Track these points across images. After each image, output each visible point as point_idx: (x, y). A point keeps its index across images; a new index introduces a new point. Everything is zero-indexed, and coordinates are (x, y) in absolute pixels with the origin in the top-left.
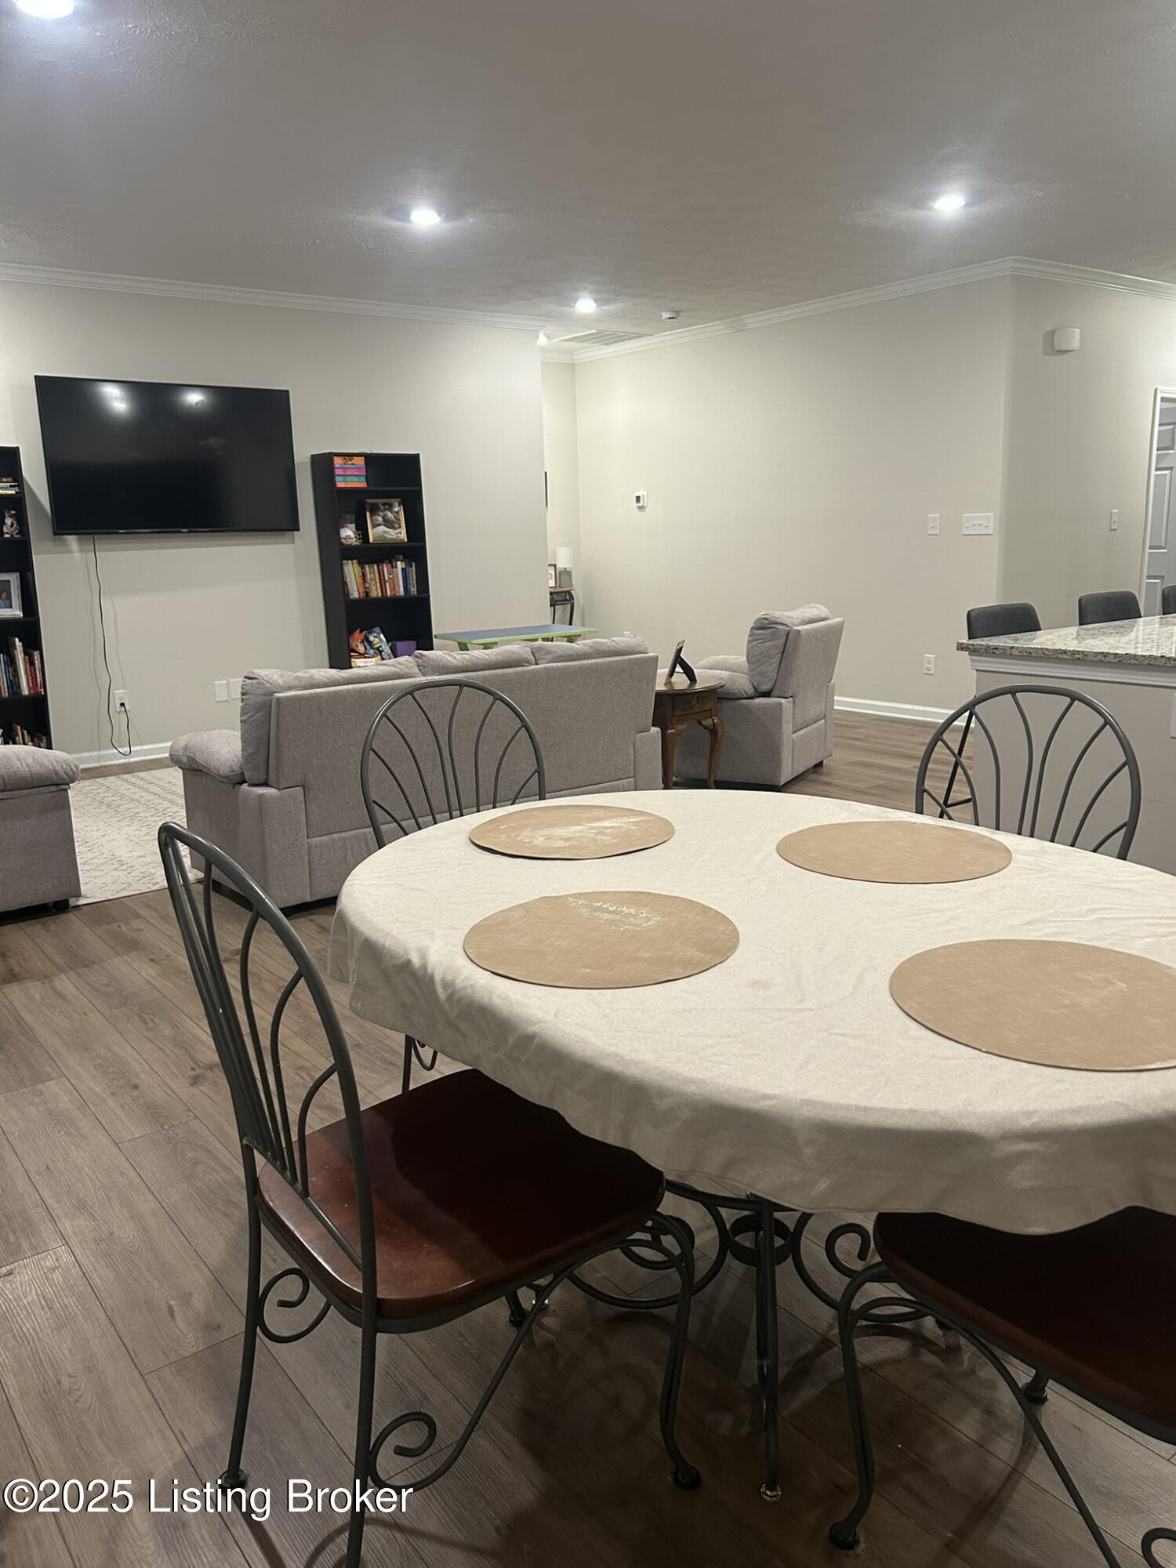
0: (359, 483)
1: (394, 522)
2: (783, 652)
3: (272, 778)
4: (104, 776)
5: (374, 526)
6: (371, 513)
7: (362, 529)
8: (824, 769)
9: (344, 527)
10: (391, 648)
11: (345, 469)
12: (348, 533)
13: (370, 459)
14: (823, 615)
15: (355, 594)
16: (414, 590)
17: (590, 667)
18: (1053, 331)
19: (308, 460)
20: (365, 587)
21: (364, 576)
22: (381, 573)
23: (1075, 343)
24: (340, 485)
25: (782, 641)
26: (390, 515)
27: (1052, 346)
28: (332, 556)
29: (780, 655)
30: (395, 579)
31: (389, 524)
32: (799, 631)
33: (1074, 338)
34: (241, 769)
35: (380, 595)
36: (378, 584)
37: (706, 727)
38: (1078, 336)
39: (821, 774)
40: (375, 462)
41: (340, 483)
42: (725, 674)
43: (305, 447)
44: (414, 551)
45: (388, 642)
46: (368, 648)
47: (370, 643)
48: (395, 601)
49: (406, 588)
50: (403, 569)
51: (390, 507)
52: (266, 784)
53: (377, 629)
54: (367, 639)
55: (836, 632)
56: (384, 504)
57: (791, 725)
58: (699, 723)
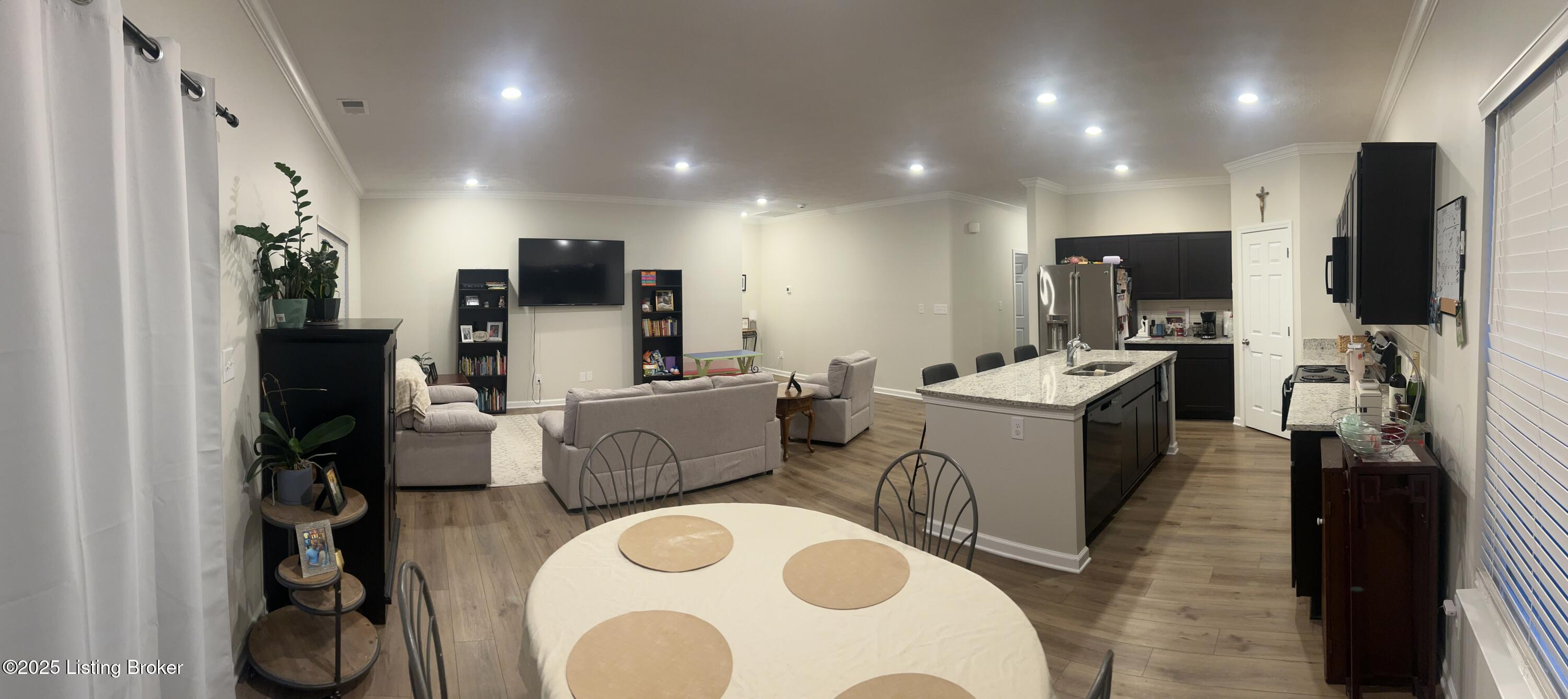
0: (652, 283)
1: (668, 301)
2: (846, 376)
3: (575, 443)
4: (526, 413)
5: (659, 303)
6: (658, 296)
7: (653, 304)
8: (870, 431)
9: (645, 303)
10: (663, 360)
11: (646, 277)
12: (646, 307)
13: (659, 272)
14: (867, 356)
15: (647, 334)
16: (675, 333)
17: (742, 389)
18: (968, 224)
19: (631, 273)
20: (653, 331)
21: (652, 326)
22: (660, 325)
23: (978, 229)
24: (643, 285)
25: (845, 371)
26: (667, 298)
27: (968, 230)
28: (639, 316)
29: (843, 379)
30: (667, 328)
31: (666, 302)
32: (853, 367)
33: (977, 227)
34: (563, 435)
35: (659, 335)
36: (659, 330)
37: (806, 415)
38: (979, 226)
39: (868, 434)
40: (660, 274)
41: (644, 284)
42: (817, 386)
43: (630, 265)
44: (677, 314)
45: (662, 357)
46: (652, 359)
47: (653, 357)
48: (667, 338)
49: (672, 332)
50: (671, 323)
51: (667, 294)
52: (573, 444)
53: (657, 351)
54: (652, 355)
55: (873, 365)
56: (664, 293)
57: (850, 412)
58: (803, 412)
